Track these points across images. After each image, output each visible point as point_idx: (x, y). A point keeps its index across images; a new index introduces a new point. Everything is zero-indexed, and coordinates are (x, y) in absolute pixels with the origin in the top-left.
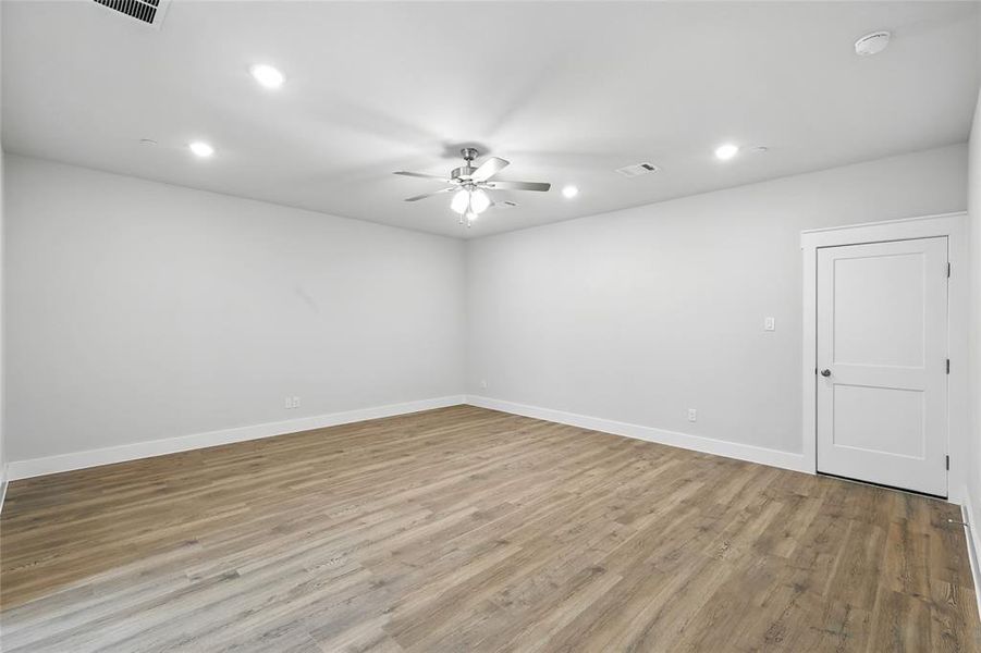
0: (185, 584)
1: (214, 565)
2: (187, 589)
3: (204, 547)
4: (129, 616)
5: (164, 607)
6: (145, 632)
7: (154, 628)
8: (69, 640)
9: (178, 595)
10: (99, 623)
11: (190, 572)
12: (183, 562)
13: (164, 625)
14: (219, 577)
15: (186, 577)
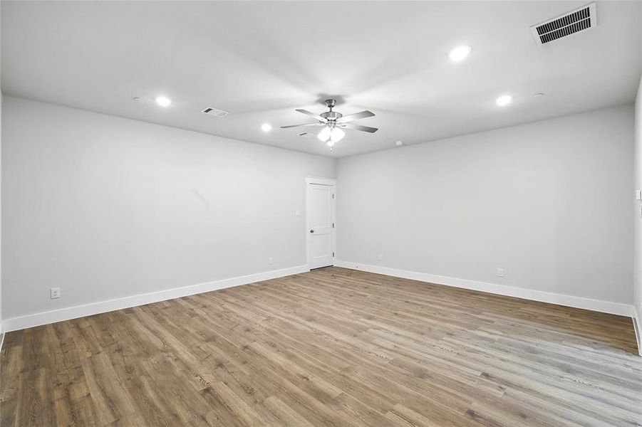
0: (509, 390)
1: (483, 387)
2: (512, 387)
3: (470, 403)
4: (551, 397)
5: (531, 388)
6: (549, 385)
7: (543, 383)
8: (588, 409)
9: (520, 387)
10: (569, 406)
11: (500, 394)
12: (495, 403)
13: (537, 380)
14: (492, 380)
15: (505, 393)
